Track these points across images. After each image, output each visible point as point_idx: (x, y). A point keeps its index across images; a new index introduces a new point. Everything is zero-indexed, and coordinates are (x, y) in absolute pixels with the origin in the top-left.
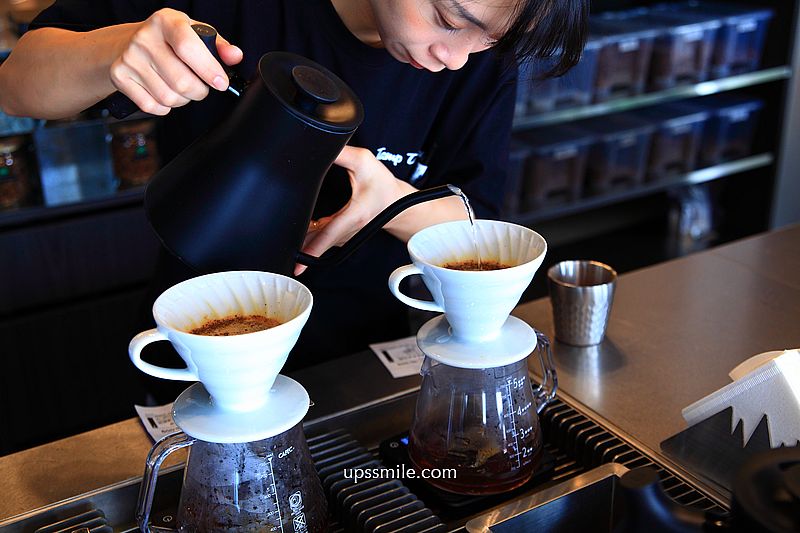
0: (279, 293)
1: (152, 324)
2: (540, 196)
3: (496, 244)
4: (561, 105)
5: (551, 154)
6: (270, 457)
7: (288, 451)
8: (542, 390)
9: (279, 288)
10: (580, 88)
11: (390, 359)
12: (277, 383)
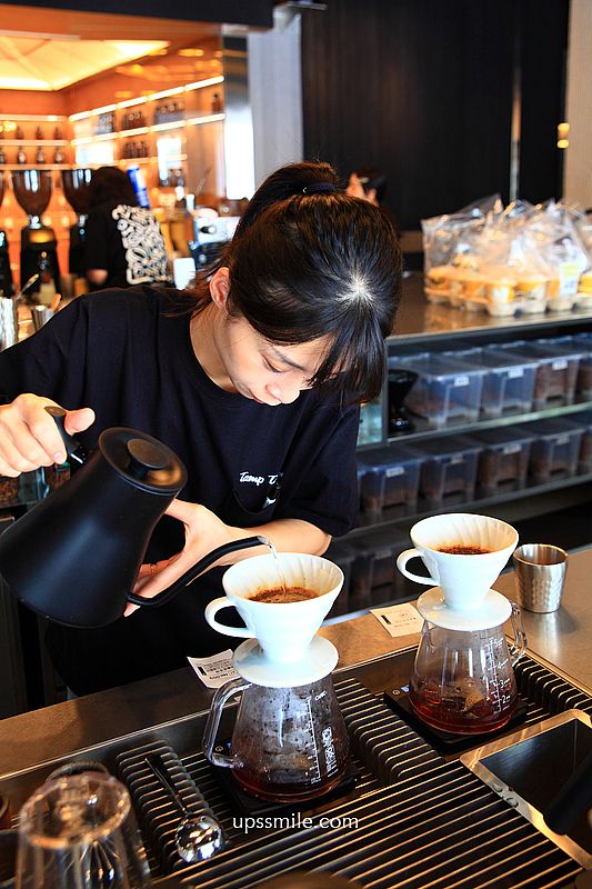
0: (315, 571)
1: (222, 593)
2: (492, 484)
3: (478, 533)
4: (507, 411)
5: (501, 450)
6: (309, 698)
7: (323, 694)
8: (514, 649)
9: (315, 567)
10: (523, 399)
11: (387, 621)
12: (314, 640)
